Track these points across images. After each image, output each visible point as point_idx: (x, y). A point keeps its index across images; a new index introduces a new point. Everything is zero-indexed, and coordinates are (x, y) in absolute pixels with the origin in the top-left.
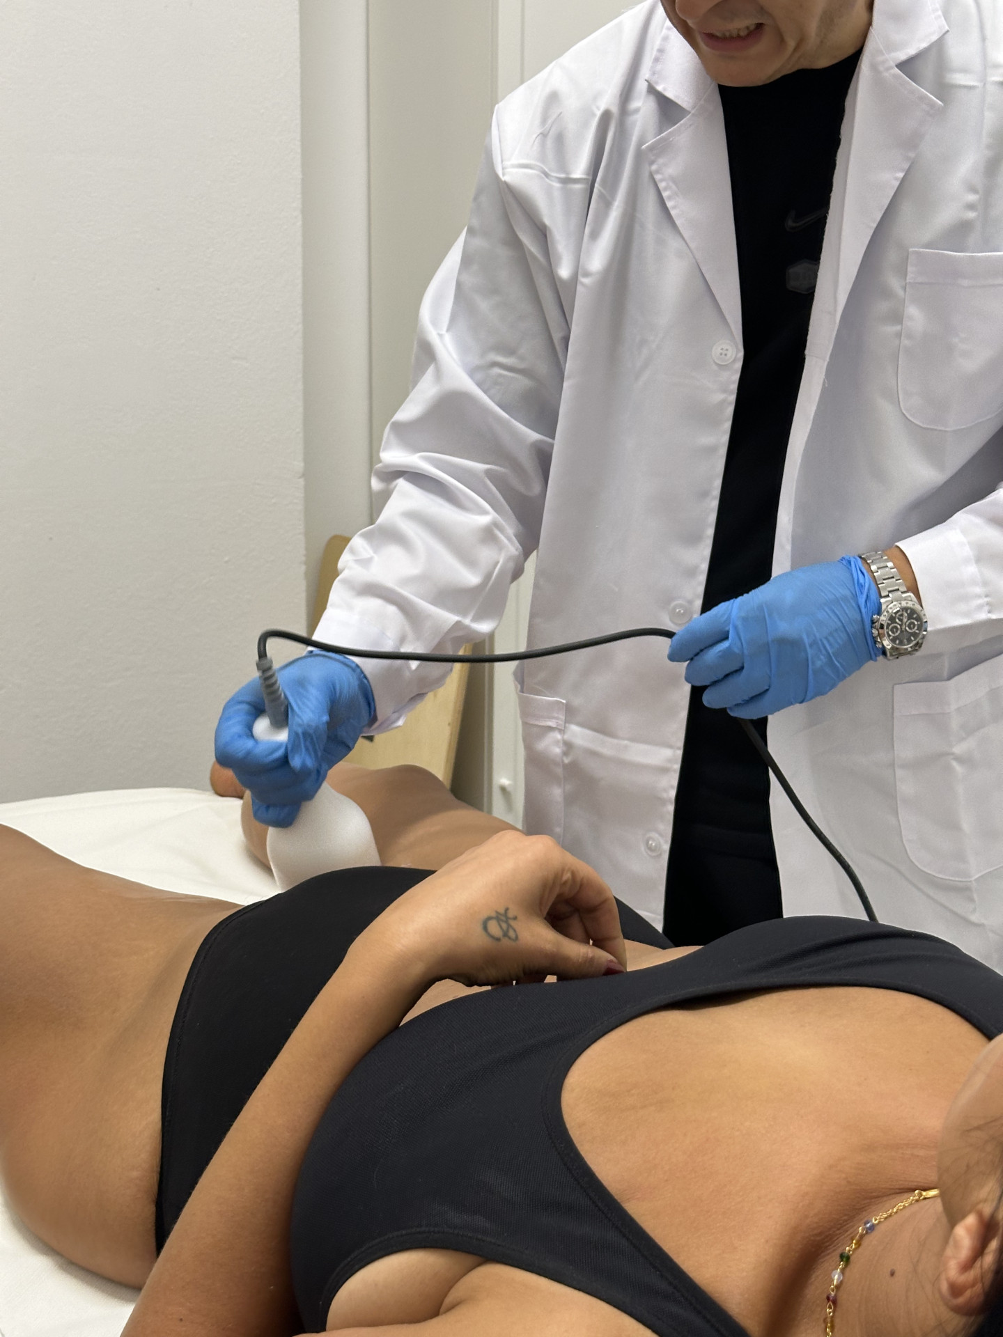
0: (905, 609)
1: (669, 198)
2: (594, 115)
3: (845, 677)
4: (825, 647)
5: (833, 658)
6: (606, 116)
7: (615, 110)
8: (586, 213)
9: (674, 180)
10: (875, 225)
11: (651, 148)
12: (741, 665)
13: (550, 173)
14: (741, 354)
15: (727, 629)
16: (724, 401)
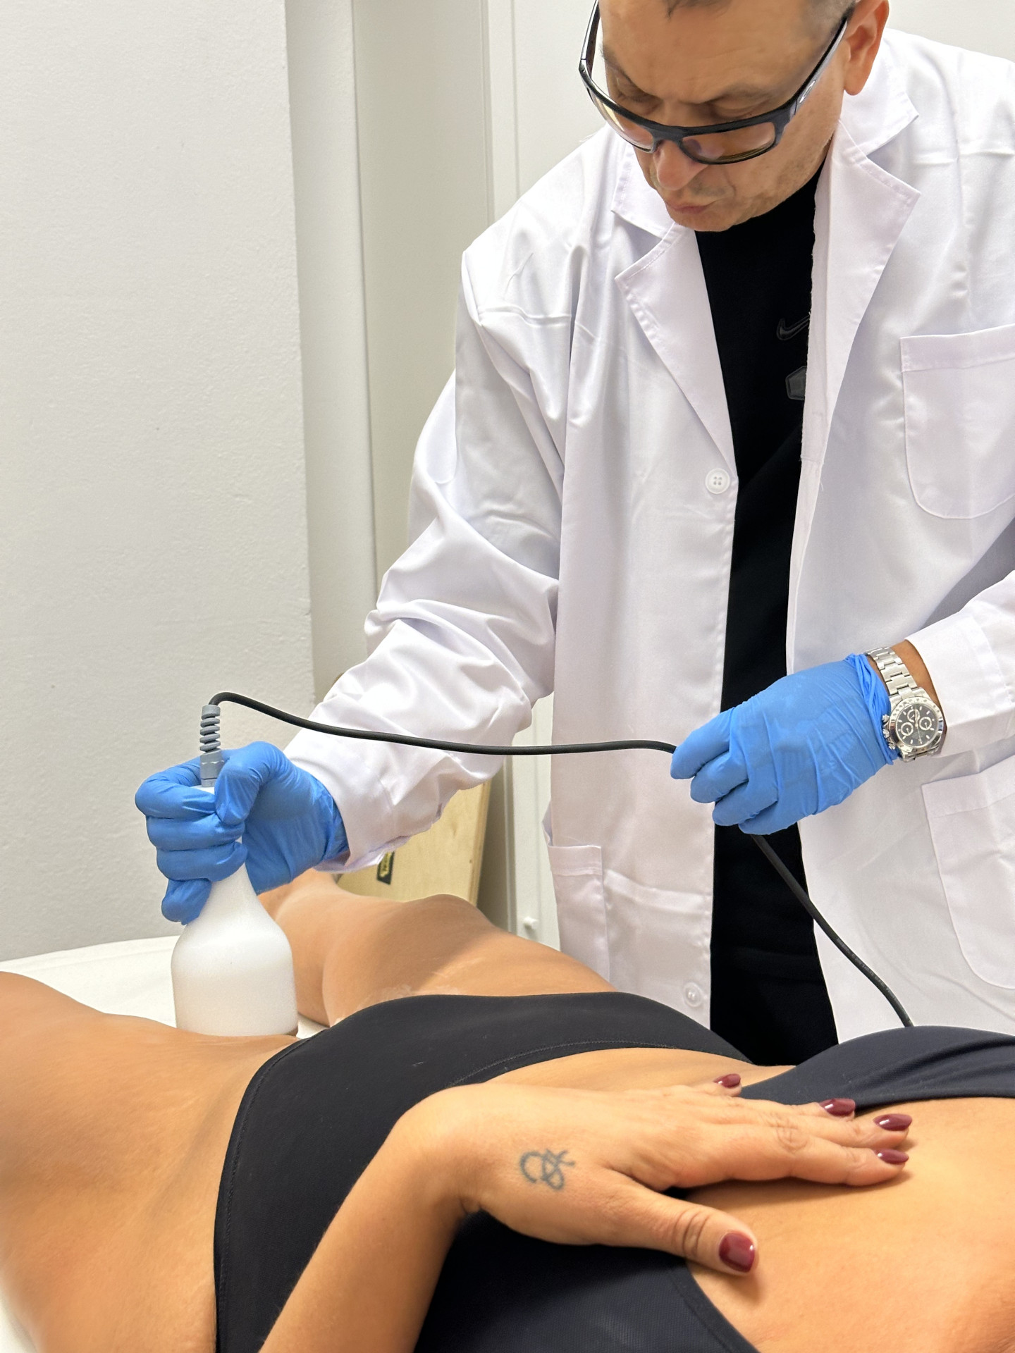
0: (917, 706)
1: (648, 327)
2: (566, 252)
3: (858, 784)
4: (833, 753)
5: (843, 764)
6: (578, 254)
7: (586, 246)
8: (569, 352)
9: (649, 308)
10: (859, 321)
11: (625, 278)
12: (745, 778)
13: (526, 314)
14: (736, 482)
15: (727, 740)
16: (721, 532)
